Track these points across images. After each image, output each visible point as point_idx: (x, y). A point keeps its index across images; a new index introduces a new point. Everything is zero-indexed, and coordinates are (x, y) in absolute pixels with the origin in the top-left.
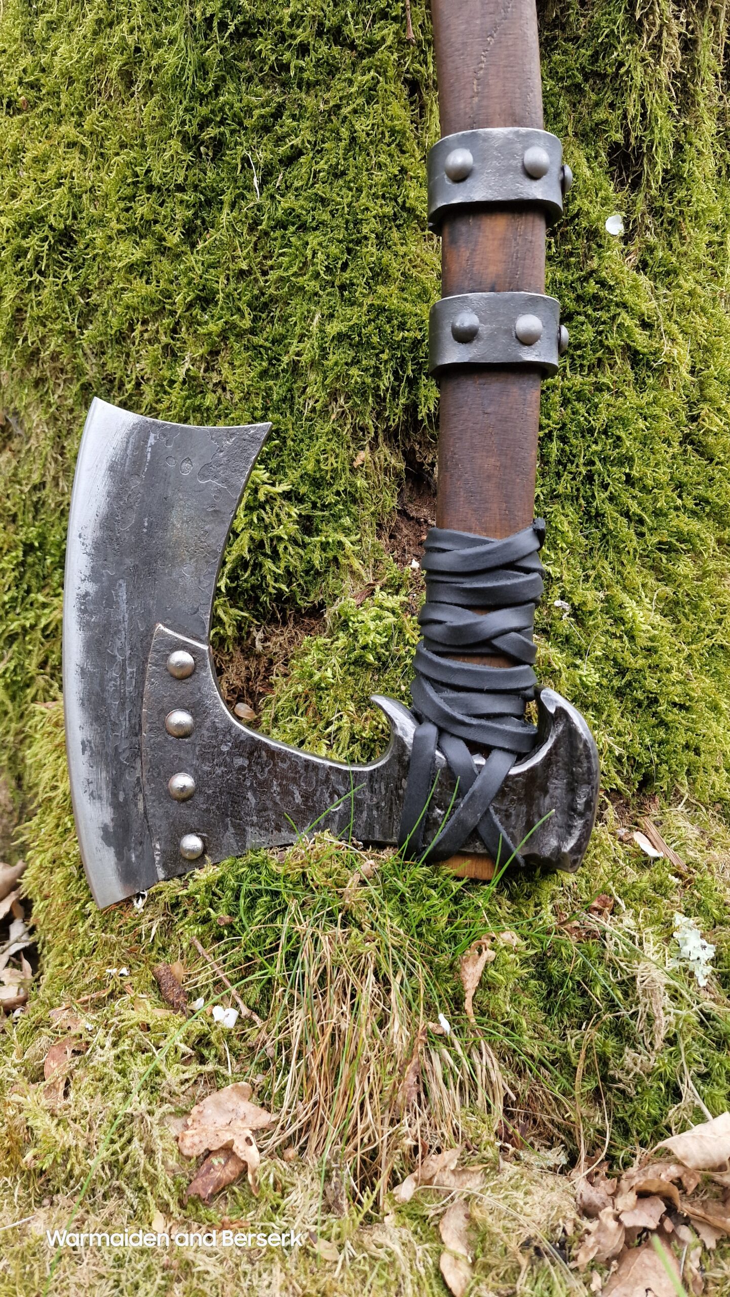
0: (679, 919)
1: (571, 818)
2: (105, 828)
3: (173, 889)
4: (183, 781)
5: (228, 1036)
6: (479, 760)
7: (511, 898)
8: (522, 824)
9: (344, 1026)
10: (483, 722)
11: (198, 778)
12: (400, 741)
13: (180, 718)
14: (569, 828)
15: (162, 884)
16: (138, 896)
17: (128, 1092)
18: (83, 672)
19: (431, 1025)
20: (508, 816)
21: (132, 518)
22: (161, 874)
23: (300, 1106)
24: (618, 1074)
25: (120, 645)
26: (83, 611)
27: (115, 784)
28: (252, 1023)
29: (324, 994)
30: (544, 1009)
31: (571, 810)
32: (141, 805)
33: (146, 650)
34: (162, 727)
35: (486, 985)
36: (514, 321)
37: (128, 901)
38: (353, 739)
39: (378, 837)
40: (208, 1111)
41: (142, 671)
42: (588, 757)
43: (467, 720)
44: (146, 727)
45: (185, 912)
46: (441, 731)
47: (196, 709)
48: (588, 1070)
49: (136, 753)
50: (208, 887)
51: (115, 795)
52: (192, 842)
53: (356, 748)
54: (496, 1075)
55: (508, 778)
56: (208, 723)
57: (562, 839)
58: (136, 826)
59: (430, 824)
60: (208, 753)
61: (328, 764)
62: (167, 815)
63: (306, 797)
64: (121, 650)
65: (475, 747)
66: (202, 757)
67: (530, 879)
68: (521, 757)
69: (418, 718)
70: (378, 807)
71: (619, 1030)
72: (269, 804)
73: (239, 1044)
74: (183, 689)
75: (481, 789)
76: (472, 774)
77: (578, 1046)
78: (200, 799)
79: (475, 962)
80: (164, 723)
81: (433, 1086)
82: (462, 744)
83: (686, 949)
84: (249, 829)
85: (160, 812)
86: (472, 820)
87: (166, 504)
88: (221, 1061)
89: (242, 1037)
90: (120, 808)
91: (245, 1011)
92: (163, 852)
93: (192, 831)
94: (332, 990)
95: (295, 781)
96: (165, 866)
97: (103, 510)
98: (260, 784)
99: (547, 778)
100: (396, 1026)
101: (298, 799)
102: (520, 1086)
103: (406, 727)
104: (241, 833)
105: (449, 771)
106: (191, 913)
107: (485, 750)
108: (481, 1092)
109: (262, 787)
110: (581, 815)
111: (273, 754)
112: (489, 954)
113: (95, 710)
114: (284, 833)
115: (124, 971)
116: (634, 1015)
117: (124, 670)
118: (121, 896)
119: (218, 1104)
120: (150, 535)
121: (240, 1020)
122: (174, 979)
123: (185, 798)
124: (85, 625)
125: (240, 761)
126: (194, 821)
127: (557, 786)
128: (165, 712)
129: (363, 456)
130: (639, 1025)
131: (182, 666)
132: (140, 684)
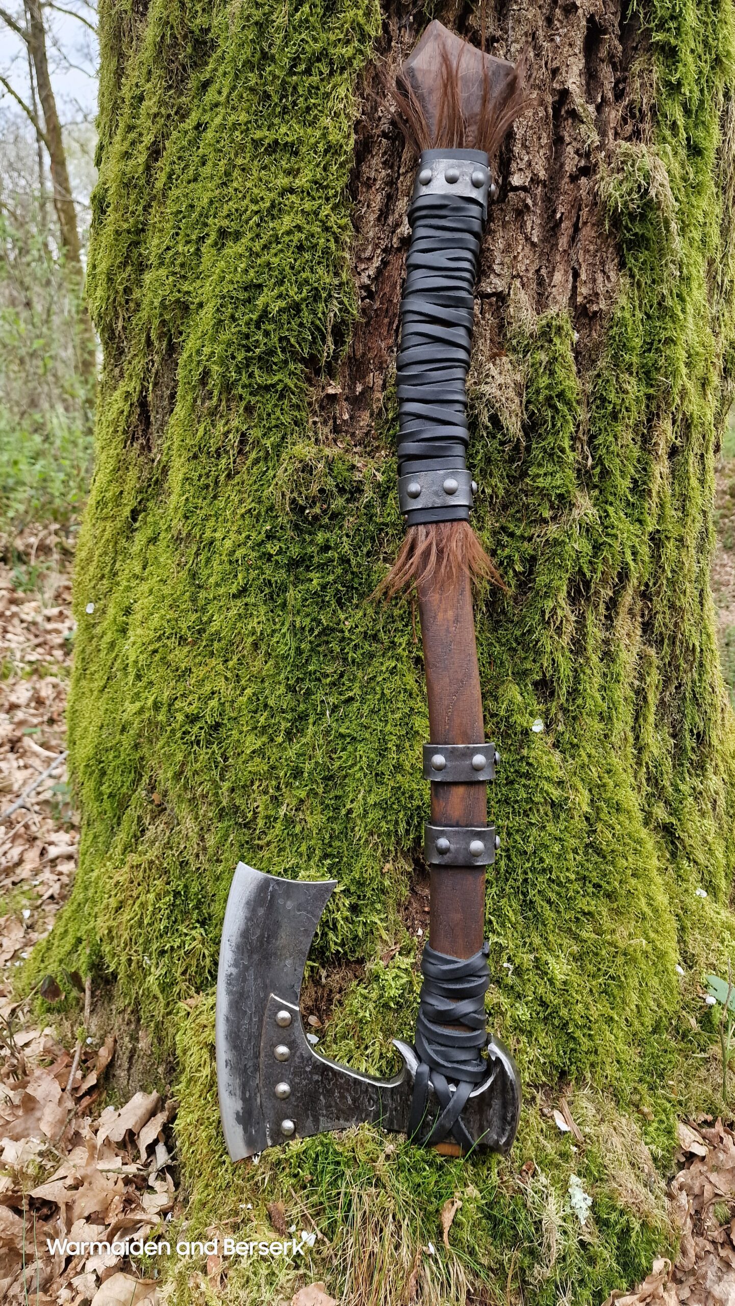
0: (574, 1179)
1: (504, 1124)
2: (237, 1113)
3: (275, 1153)
4: (283, 1087)
5: (310, 1251)
6: (452, 1088)
7: (474, 1165)
8: (477, 1126)
9: (376, 1250)
10: (456, 1065)
11: (292, 1086)
12: (408, 1072)
13: (282, 1049)
14: (504, 1130)
15: (270, 1150)
16: (256, 1155)
17: (259, 1286)
18: (227, 1019)
19: (425, 1248)
20: (469, 1122)
21: (258, 932)
22: (270, 1143)
23: (352, 1296)
24: (531, 1280)
25: (250, 1006)
26: (229, 984)
27: (244, 1086)
28: (324, 1243)
29: (365, 1229)
30: (491, 1236)
31: (503, 1119)
32: (258, 1100)
33: (264, 1008)
34: (272, 1055)
35: (456, 1224)
36: (468, 844)
37: (250, 1157)
38: (381, 1056)
39: (396, 1127)
40: (301, 1298)
41: (261, 1020)
42: (513, 1090)
43: (446, 1064)
44: (262, 1054)
45: (284, 1169)
46: (431, 1070)
47: (292, 1045)
48: (515, 1277)
49: (256, 1068)
50: (298, 1155)
51: (243, 1093)
52: (288, 1124)
53: (384, 1062)
54: (462, 1277)
55: (469, 1099)
56: (298, 1054)
57: (500, 1136)
58: (256, 1112)
59: (426, 1125)
60: (299, 1072)
61: (368, 1081)
62: (274, 1107)
63: (354, 1100)
64: (250, 1008)
65: (450, 1080)
66: (295, 1074)
67: (485, 1154)
68: (477, 1085)
69: (419, 1058)
70: (396, 1109)
71: (532, 1252)
72: (333, 1103)
73: (317, 1256)
74: (285, 1033)
75: (453, 1107)
76: (447, 1097)
77: (510, 1260)
78: (293, 1099)
79: (450, 1210)
80: (273, 1052)
81: (426, 1286)
82: (443, 1078)
83: (574, 1201)
84: (321, 1118)
85: (270, 1105)
86: (449, 1125)
87: (277, 924)
88: (308, 1267)
89: (319, 1252)
90: (247, 1102)
91: (320, 1236)
92: (271, 1129)
93: (288, 1118)
94: (370, 1227)
95: (348, 1090)
96: (272, 1138)
97: (242, 927)
98: (328, 1091)
99: (491, 1099)
100: (404, 1250)
101: (350, 1102)
102: (477, 1284)
103: (412, 1063)
104: (316, 1121)
105: (435, 1093)
106: (287, 1170)
107: (456, 1083)
108: (453, 1288)
109: (329, 1093)
110: (510, 1124)
111: (336, 1073)
112: (459, 1204)
113: (234, 1042)
114: (342, 1122)
115: (250, 1206)
116: (540, 1245)
117: (251, 1019)
118: (246, 1155)
119: (307, 1294)
120: (268, 942)
121: (317, 1241)
122: (279, 1213)
123: (285, 1098)
124: (229, 992)
125: (316, 1077)
126: (289, 1111)
127: (496, 1103)
128: (275, 1046)
129: (388, 866)
130: (543, 1250)
131: (284, 1019)
132: (260, 1027)
